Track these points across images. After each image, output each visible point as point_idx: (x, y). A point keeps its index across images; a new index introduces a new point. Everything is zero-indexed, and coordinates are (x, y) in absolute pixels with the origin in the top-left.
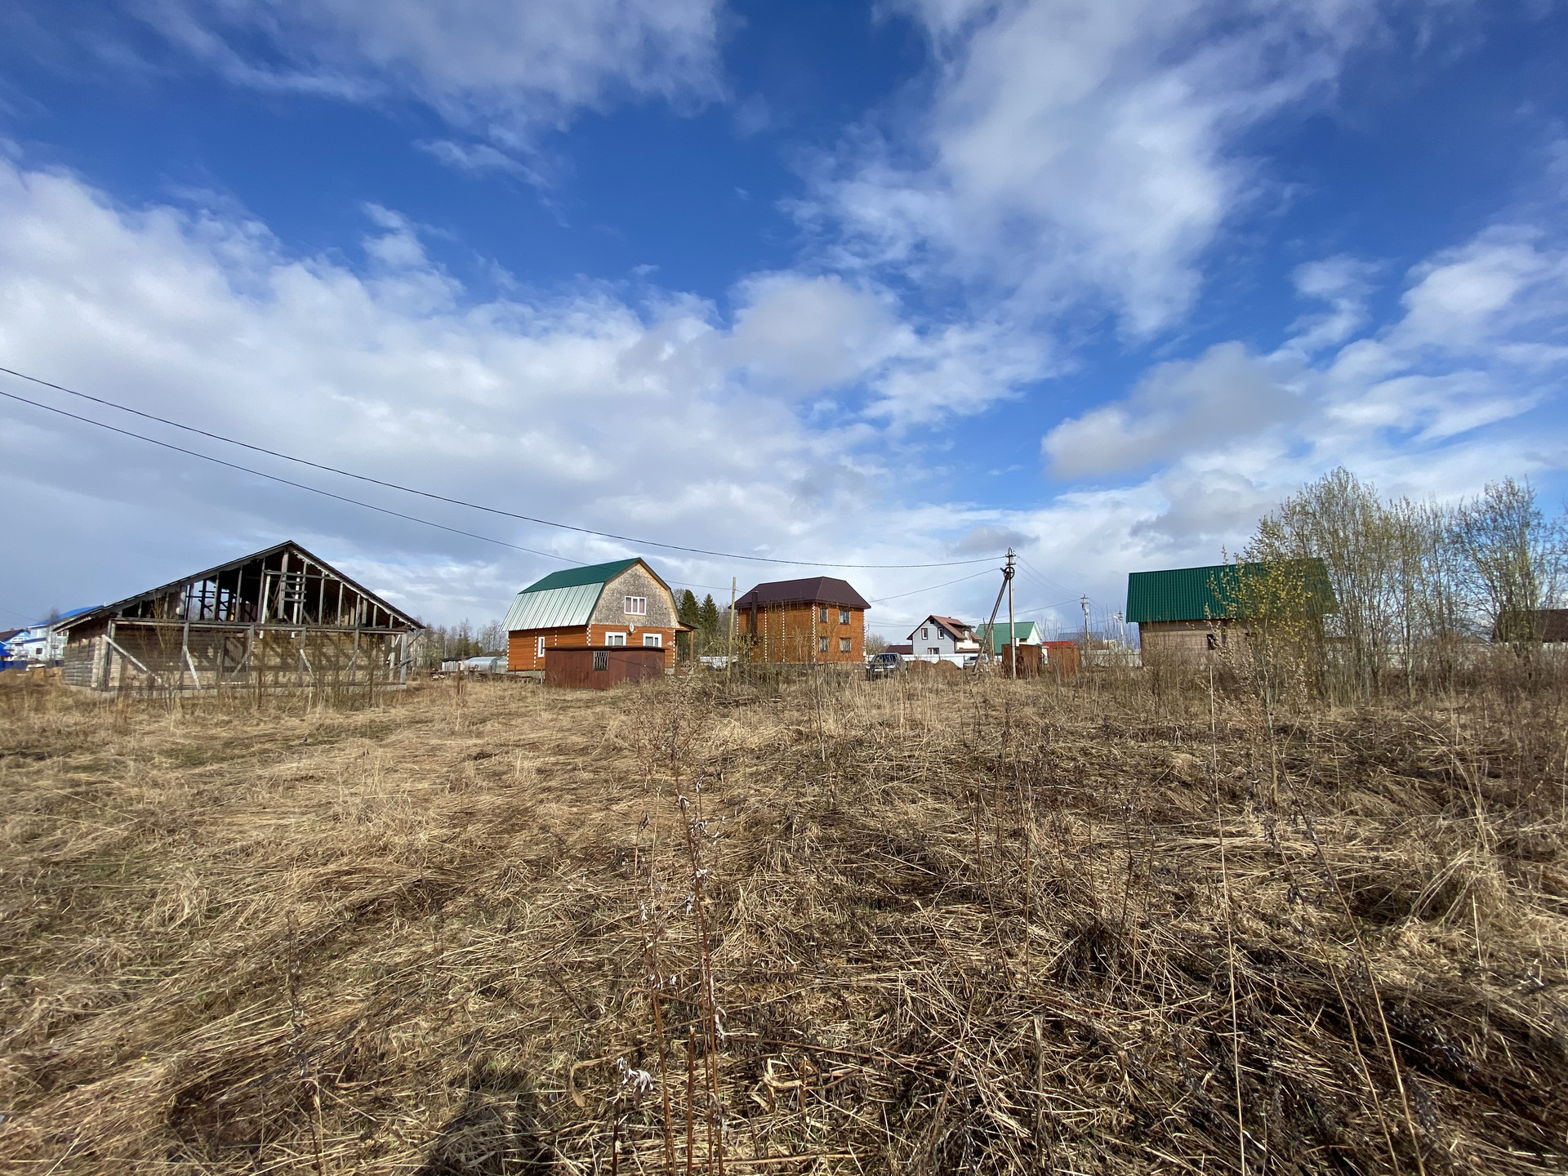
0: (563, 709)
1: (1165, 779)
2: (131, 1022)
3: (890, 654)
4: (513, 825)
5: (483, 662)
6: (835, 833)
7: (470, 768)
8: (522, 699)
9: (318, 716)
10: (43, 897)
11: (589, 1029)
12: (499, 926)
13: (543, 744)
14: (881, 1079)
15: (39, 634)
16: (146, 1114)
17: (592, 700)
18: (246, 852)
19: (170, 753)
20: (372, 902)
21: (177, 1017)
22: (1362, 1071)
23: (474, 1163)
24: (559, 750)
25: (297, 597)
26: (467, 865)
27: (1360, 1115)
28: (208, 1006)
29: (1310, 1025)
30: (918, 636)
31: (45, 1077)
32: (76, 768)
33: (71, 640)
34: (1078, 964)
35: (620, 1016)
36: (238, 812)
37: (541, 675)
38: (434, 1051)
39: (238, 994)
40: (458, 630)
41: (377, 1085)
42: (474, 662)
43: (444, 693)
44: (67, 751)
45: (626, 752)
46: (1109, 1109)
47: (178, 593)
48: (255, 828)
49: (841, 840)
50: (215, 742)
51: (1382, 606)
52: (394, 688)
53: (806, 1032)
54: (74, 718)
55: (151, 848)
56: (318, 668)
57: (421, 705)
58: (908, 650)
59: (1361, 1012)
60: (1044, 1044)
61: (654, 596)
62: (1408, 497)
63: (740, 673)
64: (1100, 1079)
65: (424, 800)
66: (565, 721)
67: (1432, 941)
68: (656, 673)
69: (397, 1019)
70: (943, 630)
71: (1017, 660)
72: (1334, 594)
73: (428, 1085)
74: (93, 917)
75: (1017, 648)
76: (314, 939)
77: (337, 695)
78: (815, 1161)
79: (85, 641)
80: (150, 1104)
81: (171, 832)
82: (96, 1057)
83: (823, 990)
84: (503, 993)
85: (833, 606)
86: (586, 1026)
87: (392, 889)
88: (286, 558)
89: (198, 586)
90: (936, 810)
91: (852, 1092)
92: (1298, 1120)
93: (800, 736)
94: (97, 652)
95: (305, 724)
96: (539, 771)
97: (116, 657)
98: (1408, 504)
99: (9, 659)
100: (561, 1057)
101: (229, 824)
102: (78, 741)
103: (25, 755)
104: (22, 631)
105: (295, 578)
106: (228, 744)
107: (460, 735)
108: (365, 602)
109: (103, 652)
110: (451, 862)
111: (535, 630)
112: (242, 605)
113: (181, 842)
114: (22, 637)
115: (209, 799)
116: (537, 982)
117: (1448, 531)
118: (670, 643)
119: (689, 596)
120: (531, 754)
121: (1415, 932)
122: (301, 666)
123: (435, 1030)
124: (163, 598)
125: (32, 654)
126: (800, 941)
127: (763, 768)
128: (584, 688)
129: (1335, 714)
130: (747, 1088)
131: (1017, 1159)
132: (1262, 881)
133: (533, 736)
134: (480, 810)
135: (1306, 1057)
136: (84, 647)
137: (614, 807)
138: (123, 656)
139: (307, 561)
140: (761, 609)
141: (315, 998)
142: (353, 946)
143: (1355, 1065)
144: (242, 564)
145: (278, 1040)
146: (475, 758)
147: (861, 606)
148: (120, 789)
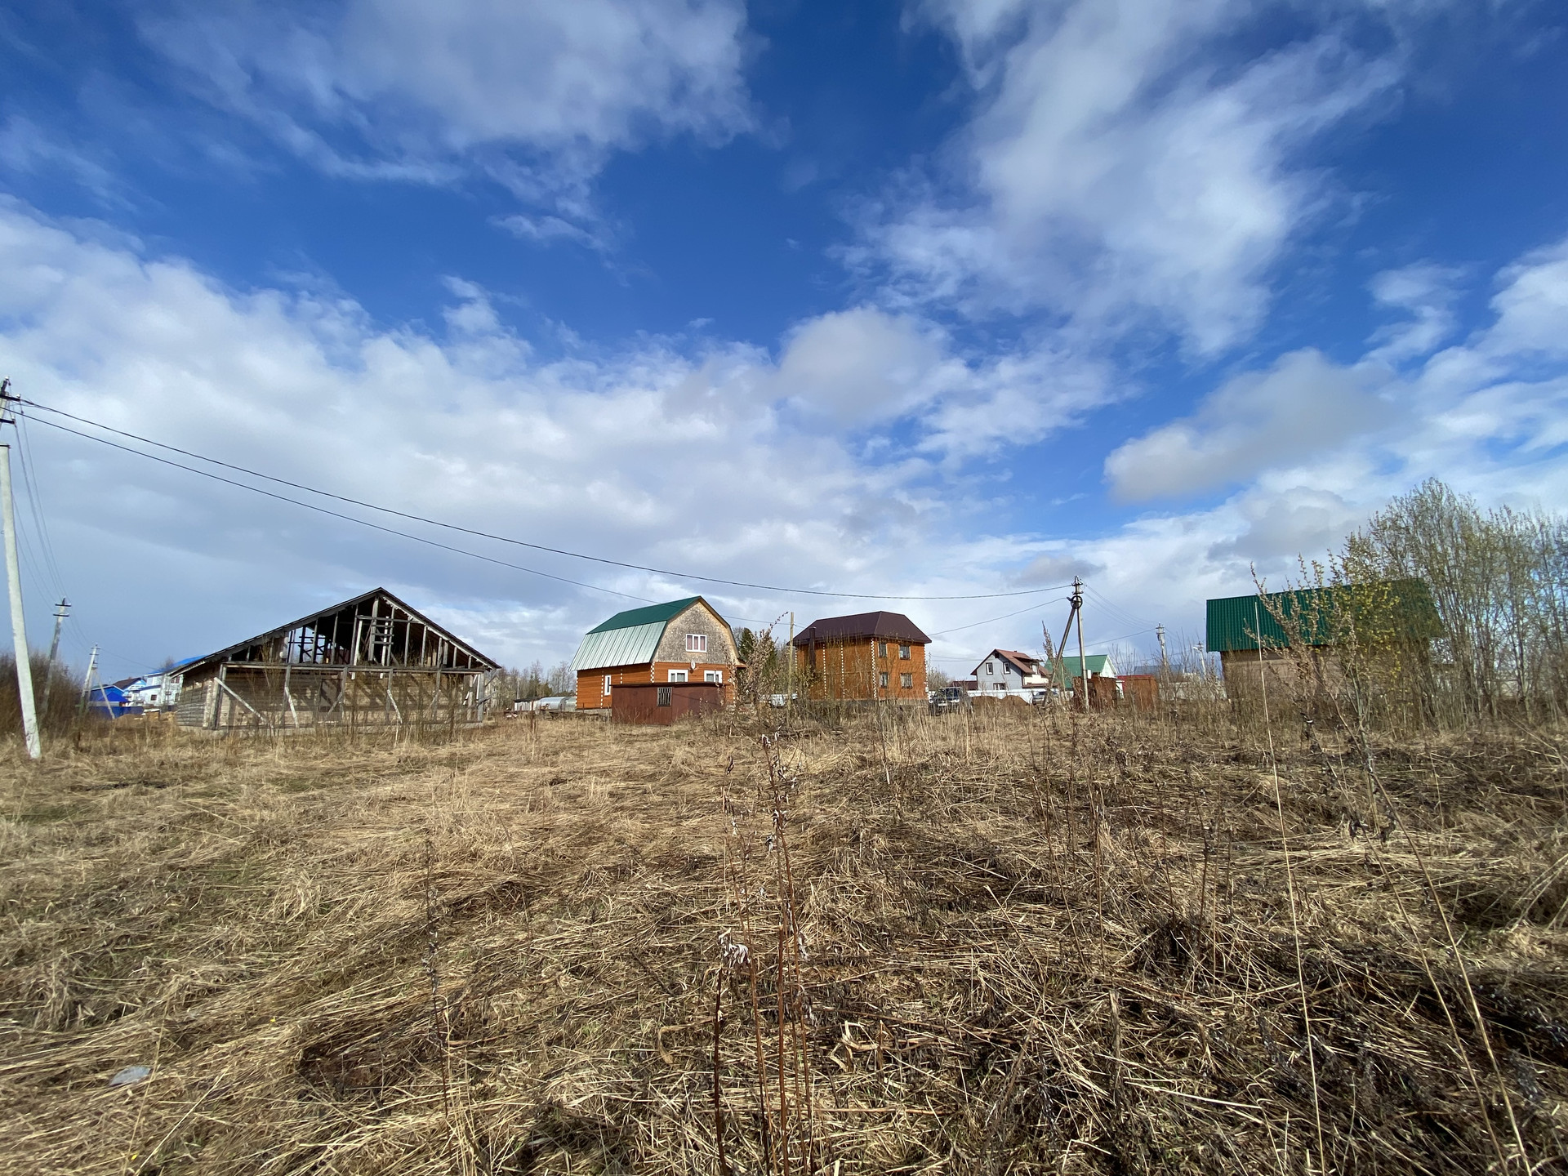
0: (630, 742)
1: (1253, 799)
2: (258, 994)
3: (954, 690)
4: (590, 839)
5: (554, 702)
6: (902, 845)
7: (548, 792)
8: (591, 734)
9: (404, 749)
10: (174, 895)
11: (674, 1001)
12: (584, 918)
13: (613, 772)
14: (957, 1049)
15: (154, 681)
16: (277, 1066)
17: (657, 735)
18: (351, 859)
19: (275, 781)
20: (466, 900)
21: (298, 991)
22: (1459, 1052)
23: (576, 1102)
24: (628, 776)
25: (385, 640)
26: (549, 871)
27: (1458, 1090)
28: (326, 983)
29: (1405, 1011)
30: (982, 672)
31: (184, 1039)
32: (193, 795)
33: (185, 684)
34: (1157, 956)
35: (701, 991)
36: (342, 827)
37: (607, 712)
38: (531, 1018)
39: (352, 973)
40: (530, 671)
41: (482, 1043)
42: (544, 702)
43: (519, 729)
44: (186, 780)
45: (693, 778)
46: (1190, 1080)
47: (282, 638)
48: (357, 839)
49: (909, 851)
50: (315, 772)
51: (1491, 624)
52: (472, 725)
53: (881, 1007)
54: (189, 753)
55: (266, 857)
56: (403, 708)
57: (498, 739)
58: (973, 686)
59: (1458, 996)
60: (1122, 1023)
61: (714, 633)
62: (1508, 505)
63: (801, 708)
64: (1180, 1054)
65: (505, 819)
66: (632, 751)
67: (1543, 943)
68: (716, 707)
69: (498, 989)
70: (1009, 664)
71: (1089, 694)
72: (1436, 612)
73: (527, 1044)
74: (218, 912)
75: (1088, 681)
76: (417, 928)
77: (422, 733)
78: (894, 1113)
79: (198, 685)
80: (279, 1058)
81: (284, 842)
82: (228, 1023)
83: (896, 973)
84: (590, 973)
85: (892, 641)
86: (670, 999)
87: (482, 890)
88: (376, 603)
89: (299, 631)
90: (1006, 827)
91: (928, 1059)
92: (1391, 1094)
93: (863, 763)
94: (209, 694)
95: (393, 757)
96: (611, 794)
97: (226, 699)
98: (1509, 512)
99: (127, 705)
100: (649, 1023)
101: (334, 837)
102: (194, 772)
103: (146, 784)
104: (139, 679)
105: (384, 623)
106: (327, 773)
107: (536, 764)
108: (446, 645)
109: (215, 694)
110: (535, 868)
111: (602, 668)
112: (337, 649)
113: (293, 851)
114: (139, 685)
115: (315, 817)
116: (622, 964)
117: (1557, 542)
118: (730, 680)
119: (747, 634)
120: (603, 780)
121: (1525, 935)
122: (388, 705)
123: (531, 1001)
124: (269, 642)
125: (148, 701)
126: (872, 932)
127: (828, 791)
128: (649, 724)
129: (1445, 738)
130: (825, 1052)
131: (1095, 1115)
132: (1359, 891)
133: (603, 764)
134: (559, 827)
135: (1401, 1040)
136: (197, 690)
137: (684, 823)
138: (232, 698)
139: (395, 606)
140: (820, 645)
141: (422, 975)
142: (450, 937)
143: (1454, 1047)
144: (337, 611)
145: (391, 1007)
146: (551, 784)
147: (921, 640)
148: (235, 810)
